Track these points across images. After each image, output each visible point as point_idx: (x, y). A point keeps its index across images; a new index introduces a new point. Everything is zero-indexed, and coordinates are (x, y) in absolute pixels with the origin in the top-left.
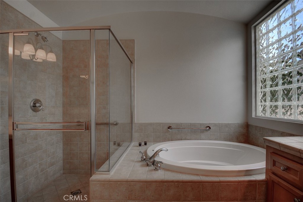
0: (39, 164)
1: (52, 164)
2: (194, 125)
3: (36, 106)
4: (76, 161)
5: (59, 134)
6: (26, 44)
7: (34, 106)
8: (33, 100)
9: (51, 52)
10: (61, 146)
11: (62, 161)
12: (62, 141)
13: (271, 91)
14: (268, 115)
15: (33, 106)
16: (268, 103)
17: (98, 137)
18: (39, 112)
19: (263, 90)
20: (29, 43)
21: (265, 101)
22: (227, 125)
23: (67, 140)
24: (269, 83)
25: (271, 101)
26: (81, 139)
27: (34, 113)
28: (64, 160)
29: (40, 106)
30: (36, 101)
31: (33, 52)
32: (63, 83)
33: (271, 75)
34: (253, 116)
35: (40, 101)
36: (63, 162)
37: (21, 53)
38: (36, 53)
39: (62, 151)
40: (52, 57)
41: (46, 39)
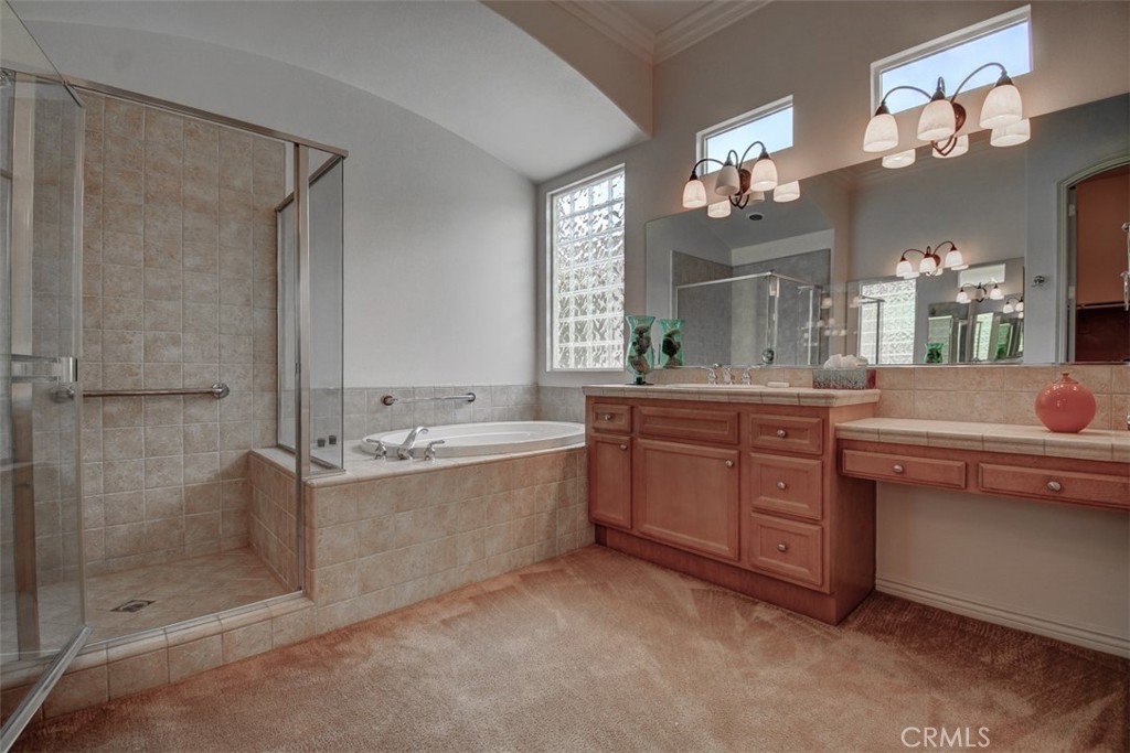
2: (443, 390)
13: (576, 323)
14: (572, 365)
16: (572, 345)
17: (146, 439)
19: (564, 320)
21: (568, 340)
22: (505, 389)
24: (572, 307)
25: (576, 340)
33: (577, 294)
34: (548, 370)
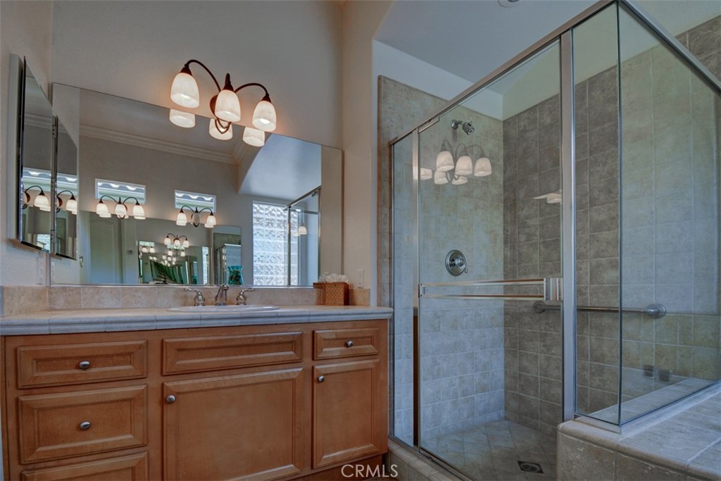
0: (460, 378)
1: (483, 389)
3: (455, 265)
4: (534, 398)
5: (497, 329)
6: (441, 153)
7: (453, 265)
8: (451, 252)
9: (482, 156)
10: (502, 355)
11: (503, 390)
12: (502, 345)
15: (451, 265)
18: (460, 276)
20: (444, 149)
23: (514, 347)
26: (544, 346)
27: (453, 277)
28: (506, 388)
29: (461, 265)
30: (456, 255)
31: (450, 165)
32: (504, 215)
35: (461, 254)
36: (506, 393)
37: (433, 172)
38: (455, 165)
39: (503, 368)
40: (484, 168)
41: (470, 127)
